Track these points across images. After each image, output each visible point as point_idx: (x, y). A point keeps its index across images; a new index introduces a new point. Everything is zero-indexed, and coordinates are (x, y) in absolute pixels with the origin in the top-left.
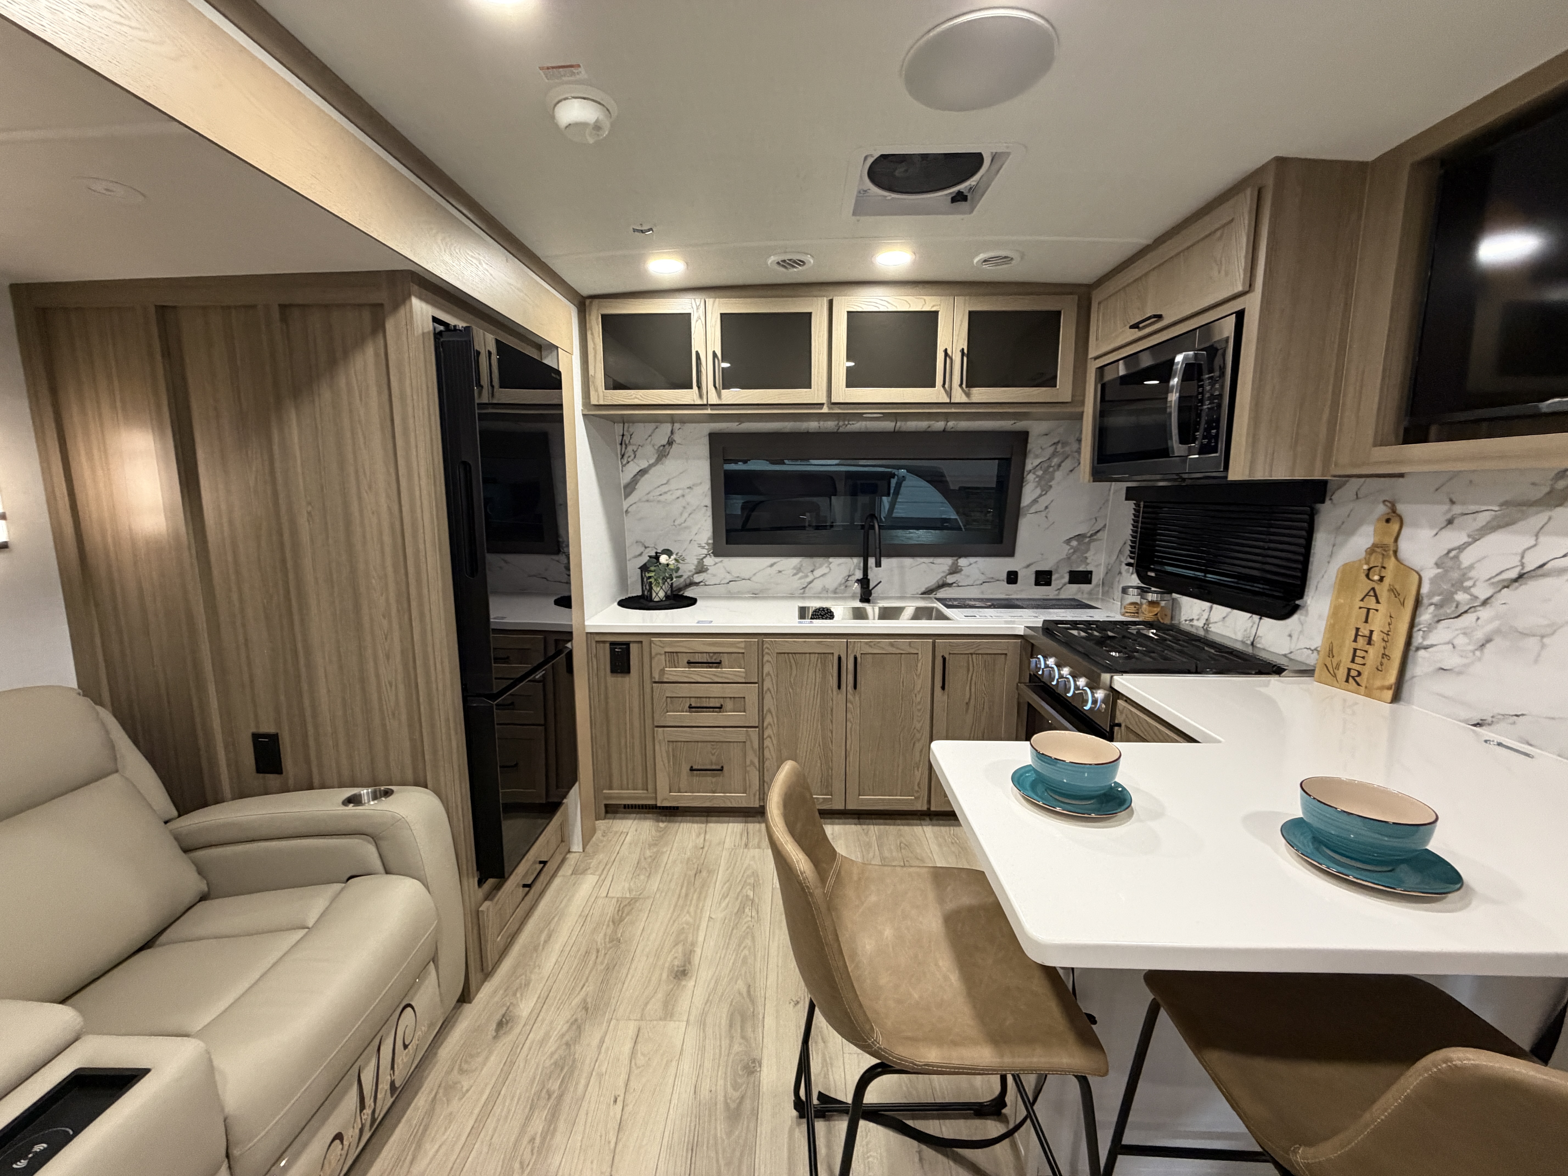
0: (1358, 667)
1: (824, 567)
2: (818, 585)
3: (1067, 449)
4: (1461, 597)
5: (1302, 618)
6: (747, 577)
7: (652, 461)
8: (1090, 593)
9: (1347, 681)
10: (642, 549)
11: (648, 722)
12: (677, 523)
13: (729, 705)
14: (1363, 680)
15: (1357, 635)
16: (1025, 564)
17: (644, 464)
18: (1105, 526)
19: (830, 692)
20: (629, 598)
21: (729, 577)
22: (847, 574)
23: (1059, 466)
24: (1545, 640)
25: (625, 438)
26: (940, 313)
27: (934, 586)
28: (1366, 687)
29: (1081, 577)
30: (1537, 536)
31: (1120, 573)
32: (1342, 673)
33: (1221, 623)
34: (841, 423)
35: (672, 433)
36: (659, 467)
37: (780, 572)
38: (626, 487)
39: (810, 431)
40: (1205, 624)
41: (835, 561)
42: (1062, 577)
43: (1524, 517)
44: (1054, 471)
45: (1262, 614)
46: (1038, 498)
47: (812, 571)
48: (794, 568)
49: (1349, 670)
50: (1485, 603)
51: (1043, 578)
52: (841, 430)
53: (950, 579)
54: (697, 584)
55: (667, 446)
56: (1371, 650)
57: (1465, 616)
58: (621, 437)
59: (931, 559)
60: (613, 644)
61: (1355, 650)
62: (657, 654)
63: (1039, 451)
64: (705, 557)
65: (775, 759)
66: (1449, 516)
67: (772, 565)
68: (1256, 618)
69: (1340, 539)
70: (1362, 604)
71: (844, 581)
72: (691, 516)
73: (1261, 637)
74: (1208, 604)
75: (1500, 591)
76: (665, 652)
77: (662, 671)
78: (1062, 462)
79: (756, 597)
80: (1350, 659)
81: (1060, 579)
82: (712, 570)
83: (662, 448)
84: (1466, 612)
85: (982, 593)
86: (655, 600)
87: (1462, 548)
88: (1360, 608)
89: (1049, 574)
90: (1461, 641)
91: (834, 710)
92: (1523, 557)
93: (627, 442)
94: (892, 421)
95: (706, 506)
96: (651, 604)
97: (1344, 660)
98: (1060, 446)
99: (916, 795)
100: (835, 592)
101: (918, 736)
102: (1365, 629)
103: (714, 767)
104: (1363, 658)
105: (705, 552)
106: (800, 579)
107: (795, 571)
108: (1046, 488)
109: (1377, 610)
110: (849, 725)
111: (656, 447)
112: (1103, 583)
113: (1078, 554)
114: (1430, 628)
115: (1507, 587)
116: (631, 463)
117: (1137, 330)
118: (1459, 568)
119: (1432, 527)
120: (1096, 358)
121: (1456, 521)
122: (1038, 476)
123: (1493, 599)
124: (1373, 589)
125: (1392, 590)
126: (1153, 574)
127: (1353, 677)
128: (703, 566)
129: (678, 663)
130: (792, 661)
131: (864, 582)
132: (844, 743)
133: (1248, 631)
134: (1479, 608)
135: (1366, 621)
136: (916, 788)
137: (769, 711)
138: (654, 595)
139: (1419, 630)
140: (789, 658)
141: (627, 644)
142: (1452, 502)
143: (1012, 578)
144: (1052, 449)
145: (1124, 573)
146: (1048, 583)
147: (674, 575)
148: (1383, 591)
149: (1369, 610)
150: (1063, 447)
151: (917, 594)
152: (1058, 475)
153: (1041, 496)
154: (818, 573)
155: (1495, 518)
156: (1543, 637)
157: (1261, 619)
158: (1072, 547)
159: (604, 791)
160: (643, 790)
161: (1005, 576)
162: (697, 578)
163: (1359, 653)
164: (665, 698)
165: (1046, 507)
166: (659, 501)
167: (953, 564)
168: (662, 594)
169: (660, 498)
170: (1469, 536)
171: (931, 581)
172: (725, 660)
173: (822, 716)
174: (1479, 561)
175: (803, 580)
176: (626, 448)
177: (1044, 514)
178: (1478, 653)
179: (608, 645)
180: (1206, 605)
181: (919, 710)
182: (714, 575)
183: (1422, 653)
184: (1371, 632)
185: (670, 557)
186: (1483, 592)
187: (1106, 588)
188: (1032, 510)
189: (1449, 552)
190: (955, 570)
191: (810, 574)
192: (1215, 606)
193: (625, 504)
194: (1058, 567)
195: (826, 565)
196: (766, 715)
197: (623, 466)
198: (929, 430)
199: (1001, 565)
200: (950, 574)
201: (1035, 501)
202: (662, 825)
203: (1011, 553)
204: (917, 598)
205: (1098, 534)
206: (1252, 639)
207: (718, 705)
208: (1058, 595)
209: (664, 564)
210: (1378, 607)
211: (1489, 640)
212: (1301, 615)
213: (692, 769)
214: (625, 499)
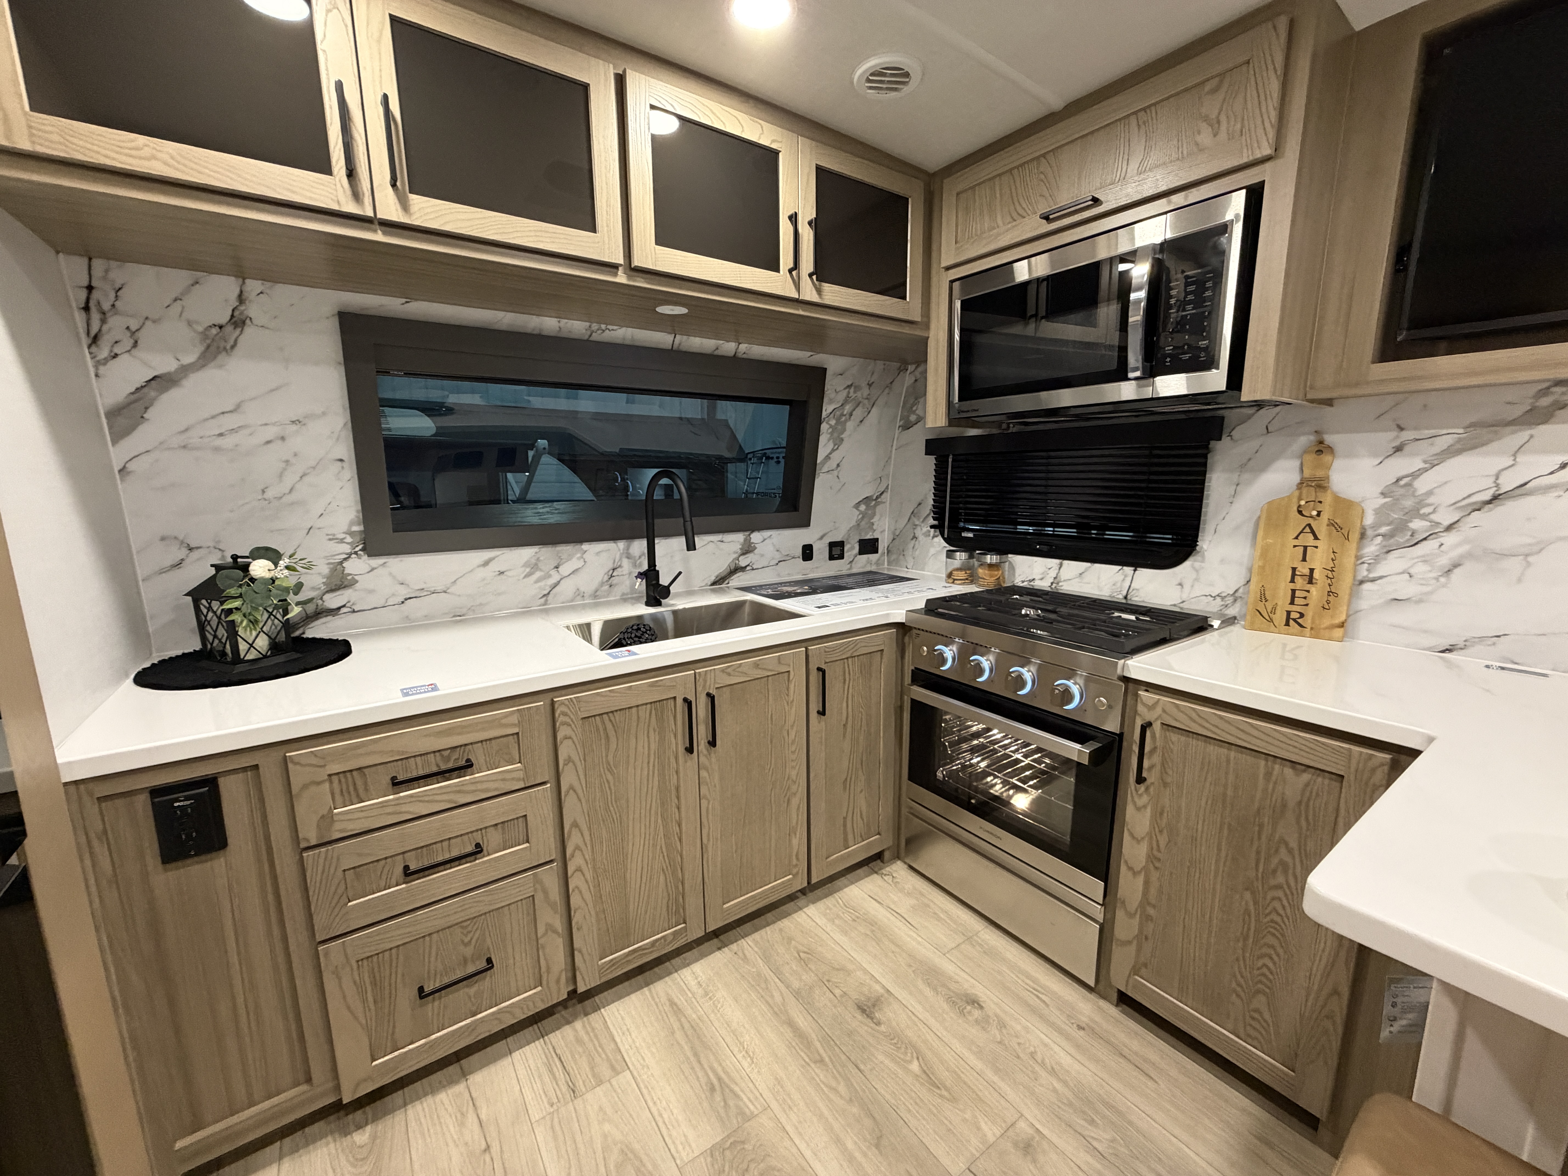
0: (1299, 609)
1: (574, 559)
2: (567, 588)
3: (859, 394)
4: (1417, 524)
5: (1197, 565)
6: (439, 588)
7: (189, 359)
8: (877, 563)
9: (1287, 624)
10: (184, 552)
11: (298, 939)
12: (269, 494)
13: (493, 838)
14: (1307, 621)
15: (1294, 575)
16: (818, 536)
17: (166, 364)
18: (887, 487)
19: (673, 760)
20: (163, 662)
21: (403, 592)
22: (611, 566)
23: (851, 415)
24: (1530, 559)
25: (95, 295)
26: (780, 154)
27: (725, 574)
28: (1312, 629)
29: (869, 546)
30: (1515, 455)
31: (915, 537)
32: (1280, 617)
33: (1077, 580)
34: (595, 326)
35: (241, 299)
36: (210, 375)
37: (502, 573)
38: (113, 414)
39: (545, 333)
40: (1052, 584)
41: (592, 549)
42: (853, 548)
43: (1498, 437)
44: (846, 421)
45: (1136, 564)
46: (830, 453)
47: (557, 567)
48: (526, 565)
49: (1289, 613)
50: (1449, 528)
51: (836, 550)
52: (595, 337)
53: (743, 562)
54: (334, 612)
55: (229, 329)
56: (1313, 589)
57: (1425, 542)
58: (83, 294)
59: (719, 537)
60: (155, 792)
61: (1294, 591)
62: (305, 787)
63: (833, 395)
64: (345, 559)
65: (591, 905)
66: (1397, 443)
67: (486, 563)
68: (1129, 570)
69: (1246, 476)
70: (1296, 542)
71: (606, 578)
72: (305, 479)
73: (1137, 590)
74: (1057, 561)
75: (1469, 514)
76: (330, 775)
77: (328, 819)
78: (854, 410)
79: (460, 621)
80: (1289, 600)
81: (851, 549)
82: (364, 582)
83: (214, 331)
84: (1425, 539)
85: (779, 575)
86: (250, 657)
87: (1415, 475)
88: (1295, 546)
89: (841, 544)
90: (1420, 569)
91: (682, 789)
92: (1497, 478)
93: (106, 306)
94: (670, 333)
95: (341, 460)
96: (240, 668)
97: (1280, 603)
98: (852, 390)
99: (795, 871)
100: (595, 595)
101: (794, 788)
102: (1304, 568)
103: (471, 969)
104: (1305, 598)
105: (347, 549)
106: (538, 581)
107: (528, 570)
108: (838, 442)
109: (1316, 547)
110: (704, 803)
111: (200, 329)
112: (888, 552)
113: (866, 520)
114: (1377, 559)
115: (1479, 510)
116: (124, 359)
117: (1045, 221)
118: (1414, 496)
119: (1375, 455)
120: (948, 268)
121: (1407, 449)
122: (831, 426)
123: (1460, 524)
124: (1309, 525)
125: (1331, 524)
126: (971, 535)
127: (1294, 620)
128: (344, 575)
129: (366, 790)
130: (609, 726)
131: (651, 575)
132: (699, 836)
133: (1119, 585)
134: (1441, 534)
135: (1304, 560)
136: (795, 862)
137: (575, 825)
138: (243, 647)
139: (1363, 563)
140: (603, 723)
141: (211, 782)
142: (1401, 428)
143: (807, 553)
144: (845, 393)
145: (921, 538)
146: (841, 557)
147: (292, 598)
148: (1321, 526)
149: (1305, 548)
150: (855, 392)
151: (706, 585)
152: (850, 425)
153: (833, 450)
154: (565, 569)
155: (1459, 440)
156: (1527, 555)
157: (1135, 571)
158: (861, 513)
159: (179, 1145)
160: (296, 1084)
161: (799, 552)
162: (332, 601)
163: (1298, 594)
164: (340, 873)
165: (838, 465)
166: (217, 449)
167: (745, 540)
168: (262, 643)
169: (219, 442)
170: (1425, 462)
171: (721, 566)
172: (478, 756)
173: (663, 804)
174: (1440, 486)
175: (542, 584)
176: (103, 321)
177: (835, 473)
178: (1442, 580)
179: (144, 798)
180: (1054, 562)
181: (793, 752)
182: (371, 591)
183: (1367, 586)
184: (1312, 570)
185: (276, 565)
186: (1445, 517)
187: (893, 557)
188: (825, 469)
189: (1398, 480)
190: (748, 549)
191: (553, 572)
192: (1066, 562)
193: (118, 454)
194: (849, 536)
195: (579, 555)
196: (570, 832)
197: (98, 364)
198: (716, 353)
199: (796, 539)
200: (743, 554)
201: (828, 457)
202: (361, 1137)
203: (805, 523)
204: (706, 590)
205: (883, 497)
206: (1124, 593)
207: (470, 848)
208: (850, 568)
209: (264, 581)
210: (1316, 543)
211: (1456, 566)
212: (1195, 561)
213: (422, 993)
214: (114, 442)
